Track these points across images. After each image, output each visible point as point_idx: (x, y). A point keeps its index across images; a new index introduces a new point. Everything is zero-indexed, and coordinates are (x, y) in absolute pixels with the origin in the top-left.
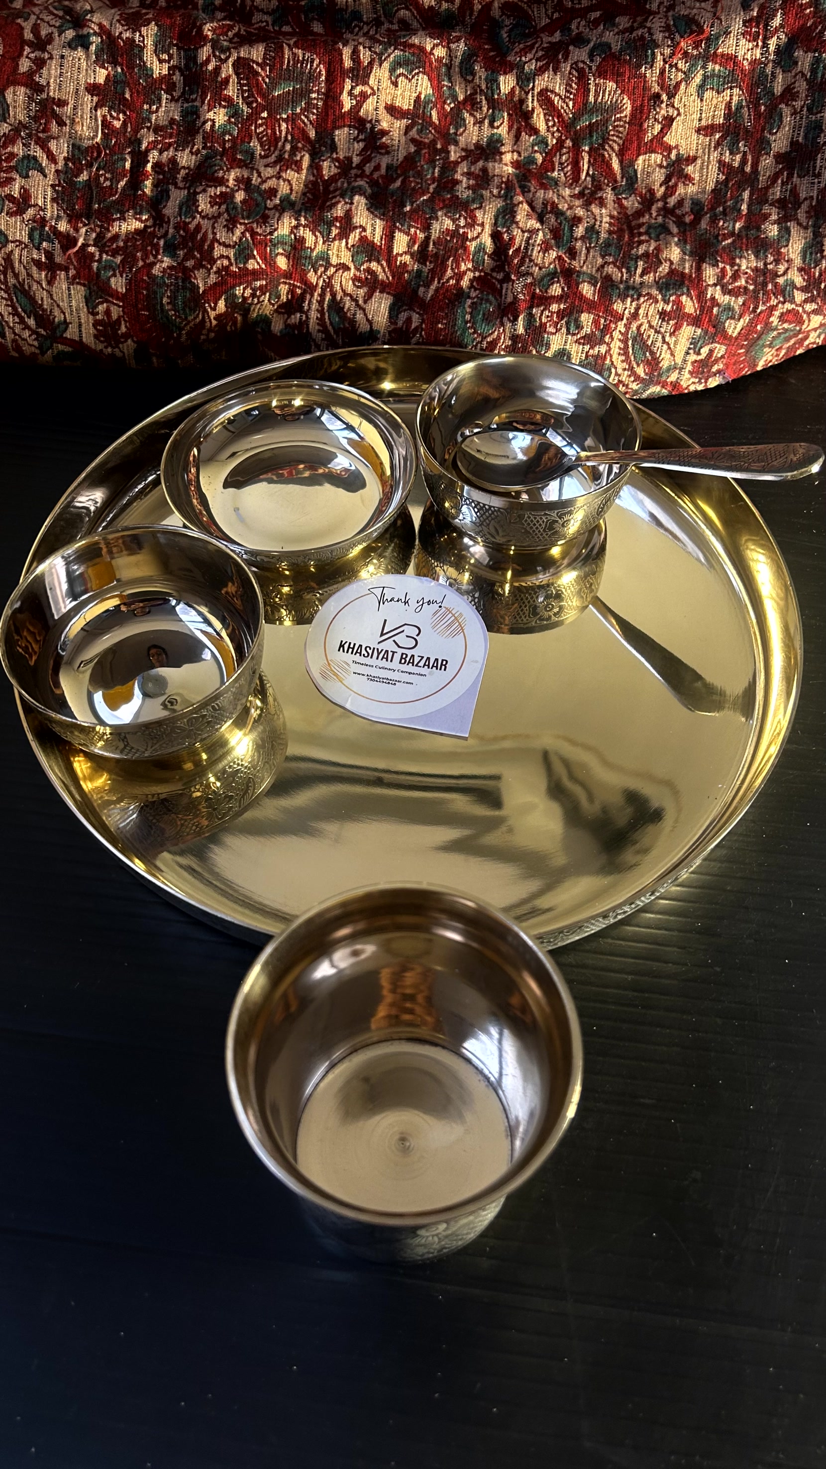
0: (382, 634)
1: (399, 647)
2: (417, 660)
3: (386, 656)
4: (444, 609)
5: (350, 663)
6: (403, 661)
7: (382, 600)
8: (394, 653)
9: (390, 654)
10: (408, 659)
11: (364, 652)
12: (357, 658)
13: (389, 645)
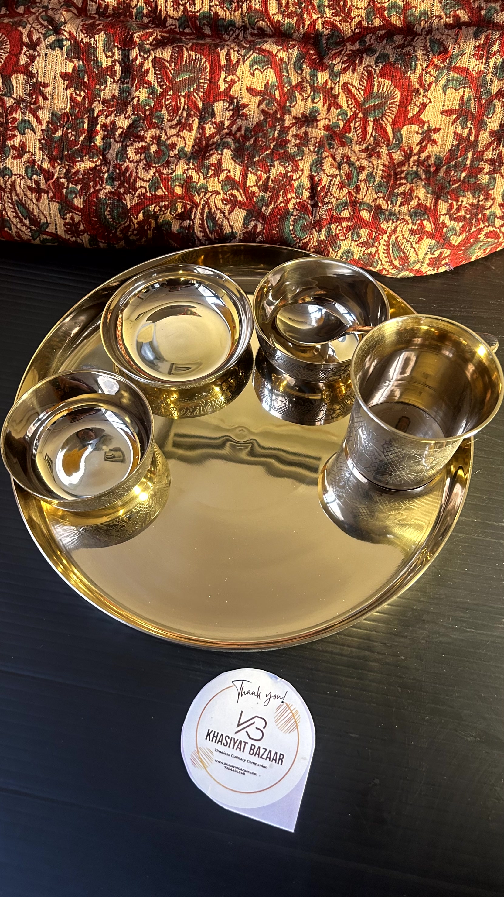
0: (239, 725)
1: (250, 738)
2: (262, 751)
3: (240, 745)
4: (285, 705)
5: (213, 751)
6: (252, 752)
7: (241, 693)
8: (246, 743)
9: (243, 744)
10: (255, 750)
11: (224, 741)
12: (219, 747)
13: (242, 736)
